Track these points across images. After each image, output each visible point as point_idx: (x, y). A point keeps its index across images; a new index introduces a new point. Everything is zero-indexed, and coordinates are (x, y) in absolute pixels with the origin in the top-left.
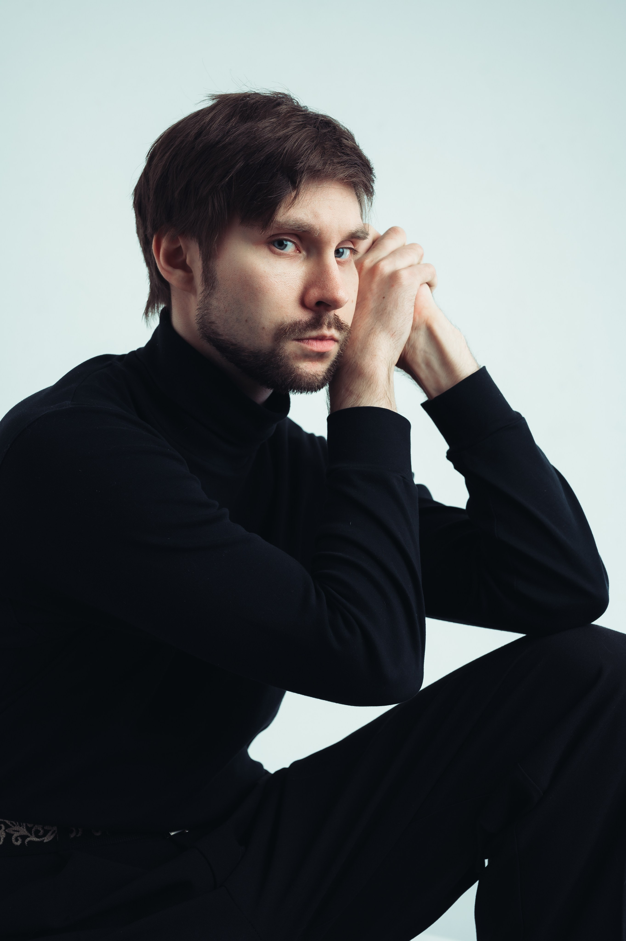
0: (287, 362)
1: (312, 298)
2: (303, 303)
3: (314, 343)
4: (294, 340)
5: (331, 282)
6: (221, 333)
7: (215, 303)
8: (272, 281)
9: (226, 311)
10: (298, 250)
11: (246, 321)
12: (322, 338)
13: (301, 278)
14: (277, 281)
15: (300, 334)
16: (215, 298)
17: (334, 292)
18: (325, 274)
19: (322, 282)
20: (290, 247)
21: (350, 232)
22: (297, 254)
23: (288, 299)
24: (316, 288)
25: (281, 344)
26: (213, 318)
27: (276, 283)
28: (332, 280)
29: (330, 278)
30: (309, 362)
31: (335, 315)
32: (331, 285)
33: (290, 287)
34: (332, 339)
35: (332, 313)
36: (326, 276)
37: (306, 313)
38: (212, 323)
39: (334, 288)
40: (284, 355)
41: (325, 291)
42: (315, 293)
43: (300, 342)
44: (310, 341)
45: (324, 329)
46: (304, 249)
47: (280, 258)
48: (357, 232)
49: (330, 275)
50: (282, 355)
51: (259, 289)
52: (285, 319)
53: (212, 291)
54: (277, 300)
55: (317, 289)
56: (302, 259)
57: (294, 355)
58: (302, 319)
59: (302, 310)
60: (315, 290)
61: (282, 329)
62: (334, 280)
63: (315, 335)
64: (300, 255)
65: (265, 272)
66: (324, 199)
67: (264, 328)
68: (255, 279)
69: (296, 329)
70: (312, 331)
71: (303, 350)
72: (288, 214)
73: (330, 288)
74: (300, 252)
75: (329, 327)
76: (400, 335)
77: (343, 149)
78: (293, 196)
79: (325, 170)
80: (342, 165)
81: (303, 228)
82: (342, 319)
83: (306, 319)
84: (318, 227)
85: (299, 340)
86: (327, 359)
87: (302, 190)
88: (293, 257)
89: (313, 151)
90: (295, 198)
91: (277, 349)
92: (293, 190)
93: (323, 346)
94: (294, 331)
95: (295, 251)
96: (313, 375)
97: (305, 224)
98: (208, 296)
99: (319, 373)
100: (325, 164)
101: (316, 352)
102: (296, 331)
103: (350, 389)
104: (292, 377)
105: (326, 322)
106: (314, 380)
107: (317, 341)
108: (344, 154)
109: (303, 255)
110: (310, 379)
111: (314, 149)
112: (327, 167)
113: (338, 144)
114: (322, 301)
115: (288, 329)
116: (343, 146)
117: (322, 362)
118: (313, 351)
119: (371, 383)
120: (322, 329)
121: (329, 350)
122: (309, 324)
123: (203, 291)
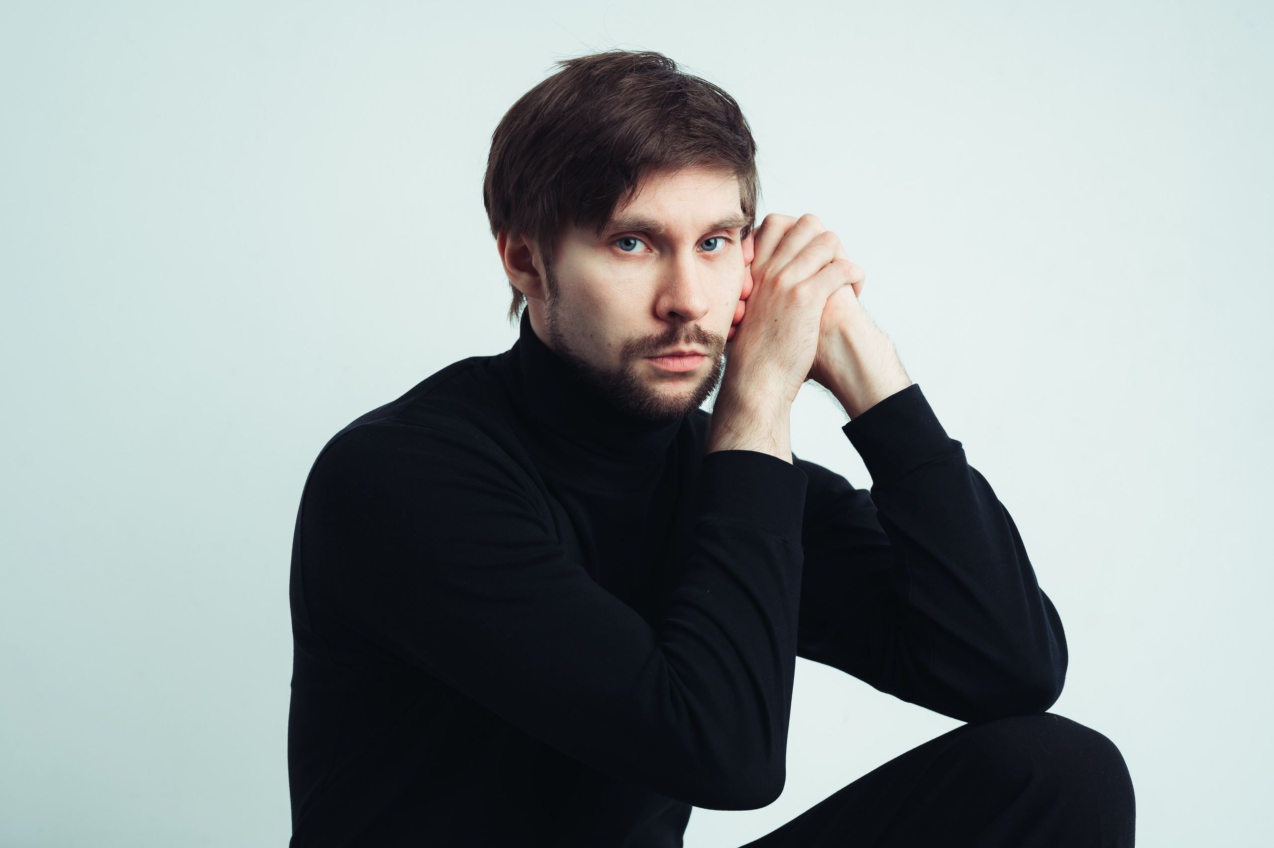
0: (640, 384)
1: (662, 308)
2: (655, 313)
3: (669, 362)
4: (645, 358)
5: (684, 288)
6: (570, 348)
7: (561, 313)
9: (572, 324)
10: (648, 248)
12: (681, 355)
13: (652, 283)
14: (620, 289)
15: (651, 351)
16: (560, 307)
17: (684, 302)
18: (678, 279)
19: (674, 289)
20: (639, 248)
21: (711, 224)
22: (646, 254)
23: (637, 310)
24: (668, 295)
25: (631, 364)
26: (561, 331)
28: (684, 286)
29: (682, 284)
30: (668, 383)
31: (696, 325)
32: (683, 292)
33: (639, 296)
34: (695, 354)
35: (691, 325)
36: (678, 281)
37: (658, 325)
38: (561, 335)
39: (685, 296)
40: (635, 376)
41: (675, 300)
42: (665, 302)
43: (652, 360)
44: (665, 360)
45: (680, 344)
46: (656, 248)
47: (625, 260)
49: (683, 279)
50: (633, 376)
51: (599, 300)
52: (633, 334)
53: (557, 299)
54: (622, 312)
55: (668, 297)
56: (654, 259)
57: (647, 376)
58: (653, 334)
59: (655, 322)
60: (665, 298)
61: (628, 346)
62: (687, 286)
63: (669, 352)
64: (652, 255)
65: (605, 279)
66: (673, 187)
67: (610, 344)
68: (595, 288)
69: (644, 346)
70: (664, 347)
71: (656, 370)
72: (625, 210)
73: (681, 295)
74: (651, 251)
75: (688, 340)
76: (791, 366)
77: (690, 131)
78: (629, 192)
79: (664, 160)
80: (687, 152)
81: (644, 225)
82: (709, 329)
83: (659, 333)
84: (664, 222)
85: (651, 358)
86: (693, 376)
87: (639, 185)
88: (642, 258)
89: (648, 140)
90: (631, 194)
91: (626, 369)
92: (628, 187)
93: (682, 364)
94: (643, 349)
95: (645, 251)
96: (675, 399)
97: (647, 221)
98: (554, 304)
99: (683, 395)
100: (663, 153)
101: (673, 372)
102: (645, 348)
103: (729, 425)
104: (647, 401)
105: (683, 335)
106: (678, 403)
107: (673, 359)
108: (692, 137)
109: (656, 254)
110: (672, 403)
111: (649, 137)
112: (667, 156)
113: (684, 125)
114: (674, 312)
115: (636, 347)
116: (691, 127)
117: (687, 381)
118: (669, 372)
119: (752, 420)
120: (678, 343)
121: (691, 369)
122: (661, 339)
123: (550, 298)
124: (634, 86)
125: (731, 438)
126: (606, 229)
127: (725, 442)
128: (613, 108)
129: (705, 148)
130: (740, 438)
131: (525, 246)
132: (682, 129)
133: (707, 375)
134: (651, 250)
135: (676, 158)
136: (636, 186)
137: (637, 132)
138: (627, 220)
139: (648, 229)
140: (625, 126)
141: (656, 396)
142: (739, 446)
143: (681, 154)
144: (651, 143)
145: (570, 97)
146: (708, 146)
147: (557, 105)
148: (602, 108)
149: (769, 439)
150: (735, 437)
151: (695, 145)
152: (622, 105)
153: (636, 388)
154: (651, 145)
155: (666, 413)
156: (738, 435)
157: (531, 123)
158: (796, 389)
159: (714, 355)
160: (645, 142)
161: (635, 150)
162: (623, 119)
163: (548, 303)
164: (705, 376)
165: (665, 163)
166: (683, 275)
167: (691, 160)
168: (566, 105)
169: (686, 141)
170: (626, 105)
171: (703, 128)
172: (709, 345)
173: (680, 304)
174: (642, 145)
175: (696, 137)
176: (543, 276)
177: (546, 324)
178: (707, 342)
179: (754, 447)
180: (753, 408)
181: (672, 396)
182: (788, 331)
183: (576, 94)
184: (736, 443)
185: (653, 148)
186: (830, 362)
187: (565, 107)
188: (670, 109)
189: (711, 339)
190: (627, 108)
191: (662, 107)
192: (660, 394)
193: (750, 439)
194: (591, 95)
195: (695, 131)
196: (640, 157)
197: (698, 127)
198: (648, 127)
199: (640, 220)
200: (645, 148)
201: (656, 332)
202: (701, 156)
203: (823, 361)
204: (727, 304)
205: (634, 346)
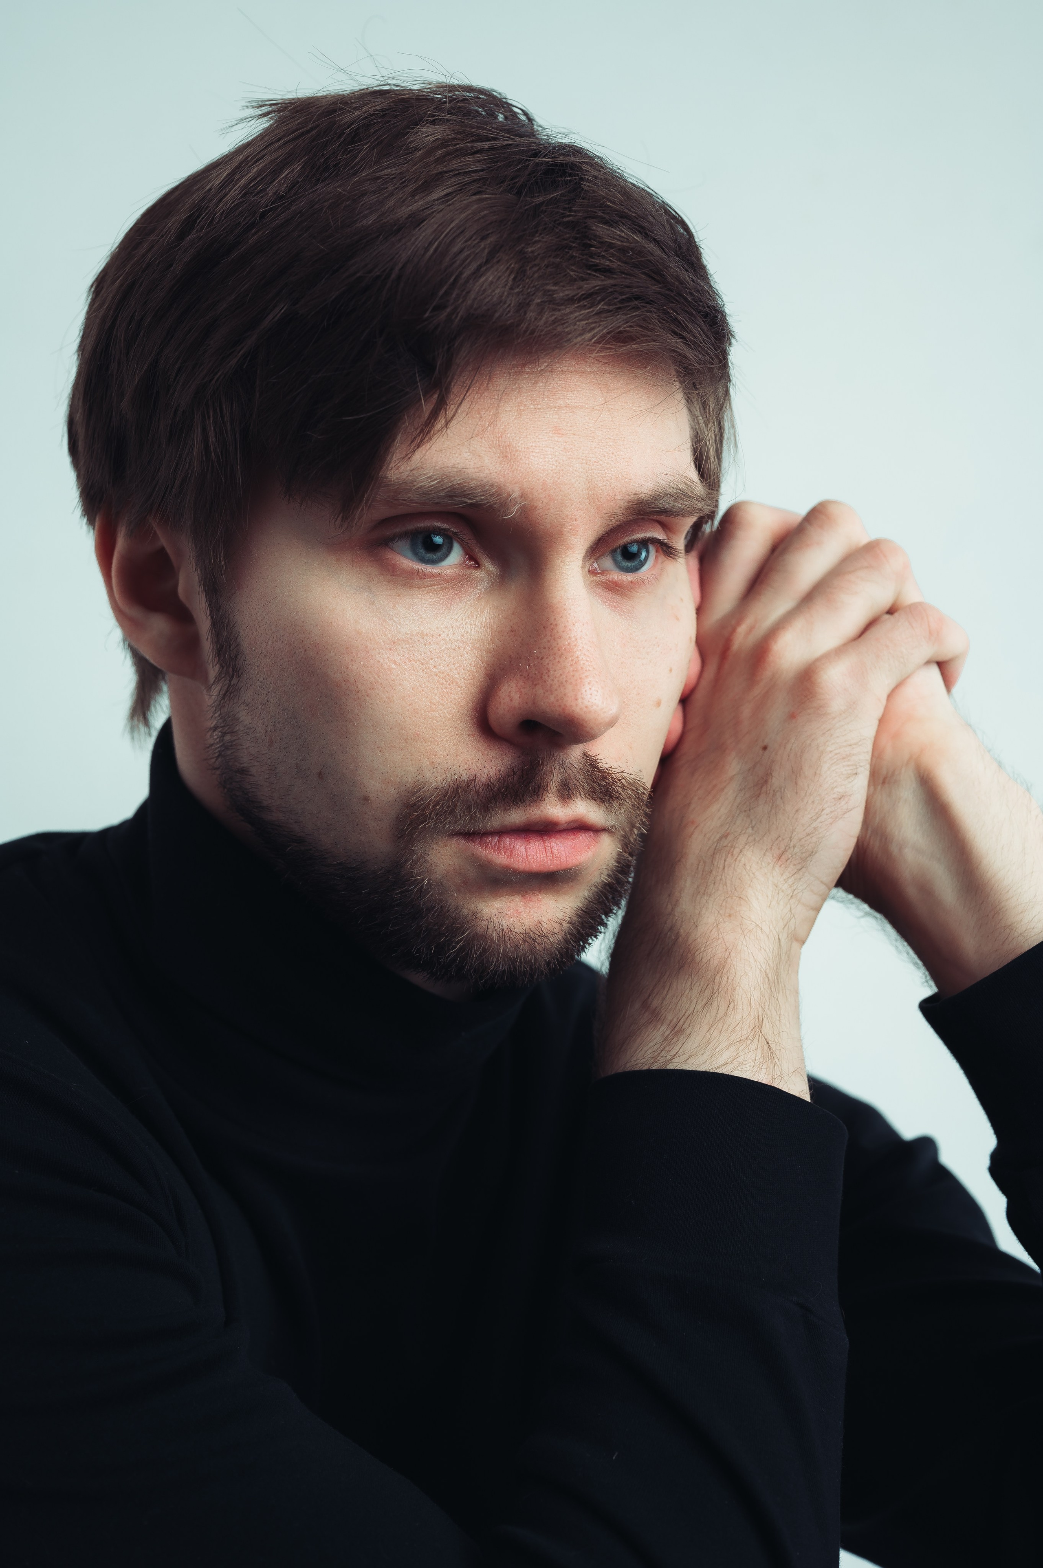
0: (441, 900)
1: (504, 709)
2: (484, 722)
3: (517, 847)
4: (455, 834)
5: (561, 660)
8: (381, 661)
10: (472, 558)
11: (320, 774)
12: (546, 830)
13: (478, 645)
14: (397, 658)
15: (471, 819)
16: (244, 703)
17: (565, 695)
18: (546, 635)
19: (536, 662)
21: (633, 498)
22: (466, 572)
23: (436, 714)
24: (518, 677)
25: (418, 848)
27: (393, 666)
28: (562, 654)
29: (559, 650)
30: (511, 898)
31: (586, 755)
32: (561, 672)
33: (442, 676)
34: (580, 827)
35: (575, 753)
36: (548, 641)
37: (492, 754)
39: (566, 681)
40: (428, 881)
41: (540, 691)
42: (513, 694)
43: (473, 841)
44: (506, 841)
45: (547, 801)
46: (491, 557)
47: (412, 587)
48: (657, 497)
49: (560, 637)
50: (423, 880)
51: (343, 684)
52: (428, 775)
53: (234, 681)
54: (401, 717)
55: (521, 683)
56: (483, 586)
57: (457, 881)
58: (478, 775)
59: (483, 745)
60: (513, 684)
61: (414, 804)
62: (570, 655)
63: (518, 822)
64: (479, 574)
65: (359, 633)
66: (539, 406)
67: (366, 799)
68: (334, 653)
69: (456, 806)
70: (506, 809)
71: (482, 866)
72: (417, 456)
73: (556, 680)
74: (478, 565)
75: (566, 793)
76: (804, 860)
77: (592, 255)
78: (427, 408)
79: (524, 326)
80: (584, 307)
81: (465, 496)
82: (615, 765)
83: (492, 773)
84: (517, 489)
85: (470, 835)
86: (572, 880)
87: (455, 389)
88: (457, 582)
89: (483, 269)
90: (434, 415)
91: (406, 861)
92: (427, 393)
93: (549, 853)
94: (452, 812)
95: (463, 565)
96: (528, 937)
97: (473, 484)
98: (230, 694)
99: (547, 926)
100: (522, 306)
101: (525, 872)
102: (458, 811)
103: (655, 1003)
104: (458, 943)
105: (555, 780)
106: (532, 949)
107: (527, 839)
108: (596, 271)
109: (489, 573)
110: (517, 947)
111: (487, 262)
112: (531, 315)
113: (576, 238)
114: (534, 722)
115: (434, 806)
116: (592, 246)
117: (557, 892)
118: (516, 872)
119: (713, 993)
120: (543, 800)
121: (570, 866)
122: (499, 789)
123: (218, 679)
124: (444, 143)
125: (659, 1039)
126: (366, 503)
127: (645, 1049)
128: (392, 194)
129: (629, 300)
130: (682, 1038)
131: (163, 549)
132: (571, 248)
133: (604, 878)
134: (477, 562)
135: (554, 322)
136: (448, 390)
137: (455, 249)
138: (423, 482)
139: (475, 506)
140: (424, 233)
141: (479, 930)
142: (683, 1058)
143: (568, 310)
144: (490, 277)
145: (280, 173)
146: (637, 298)
147: (246, 192)
148: (363, 194)
149: (756, 1041)
150: (670, 1037)
151: (603, 289)
152: (411, 187)
153: (429, 910)
154: (492, 283)
155: (504, 972)
156: (677, 1031)
157: (181, 235)
158: (812, 913)
159: (624, 830)
160: (477, 274)
161: (447, 293)
162: (416, 221)
163: (216, 690)
164: (598, 880)
165: (525, 331)
166: (561, 627)
167: (593, 329)
168: (271, 191)
169: (583, 279)
170: (427, 186)
171: (623, 250)
172: (615, 804)
173: (552, 699)
174: (467, 281)
175: (607, 271)
176: (204, 624)
177: (211, 741)
178: (611, 797)
179: (721, 1061)
180: (715, 962)
181: (519, 929)
182: (796, 773)
183: (297, 167)
184: (673, 1053)
185: (497, 291)
186: (894, 849)
187: (267, 197)
188: (538, 200)
189: (620, 790)
190: (427, 195)
191: (519, 193)
192: (491, 926)
193: (709, 1042)
194: (335, 166)
195: (603, 257)
196: (462, 312)
197: (611, 246)
198: (483, 238)
199: (457, 480)
200: (476, 288)
201: (486, 771)
202: (619, 322)
203: (875, 845)
204: (659, 704)
205: (429, 804)
